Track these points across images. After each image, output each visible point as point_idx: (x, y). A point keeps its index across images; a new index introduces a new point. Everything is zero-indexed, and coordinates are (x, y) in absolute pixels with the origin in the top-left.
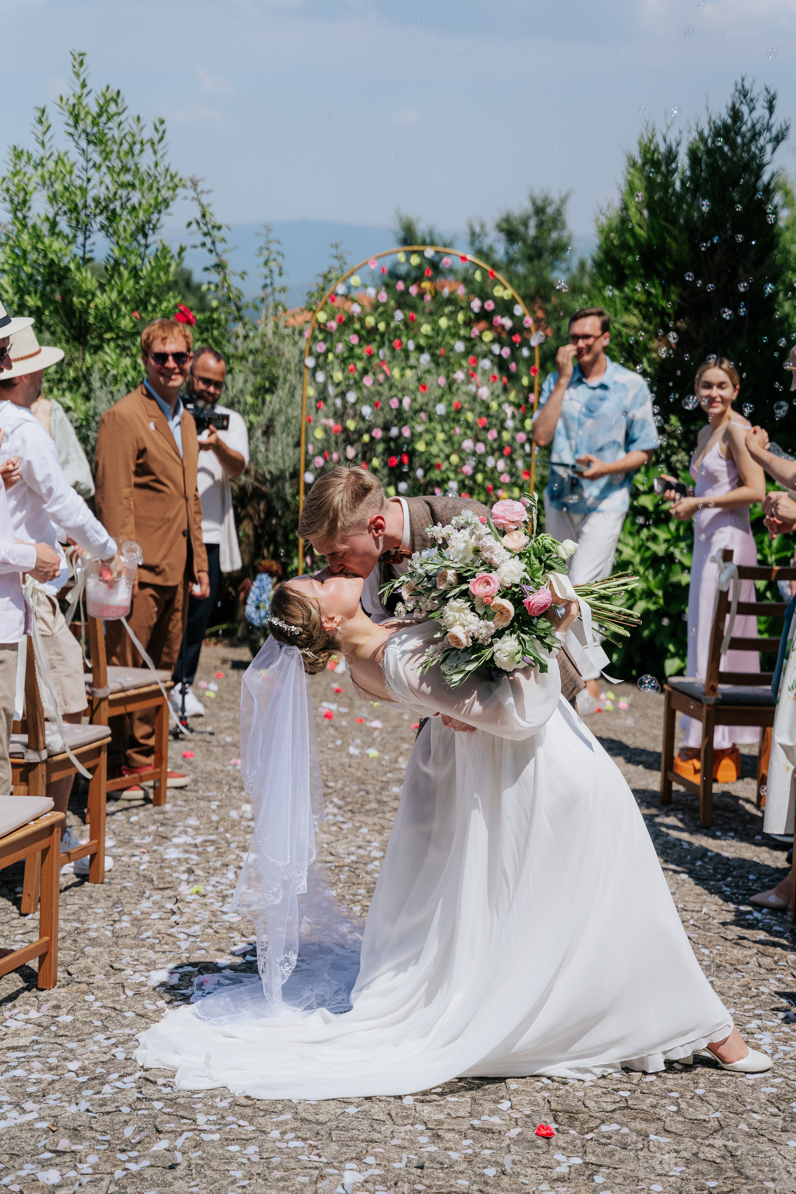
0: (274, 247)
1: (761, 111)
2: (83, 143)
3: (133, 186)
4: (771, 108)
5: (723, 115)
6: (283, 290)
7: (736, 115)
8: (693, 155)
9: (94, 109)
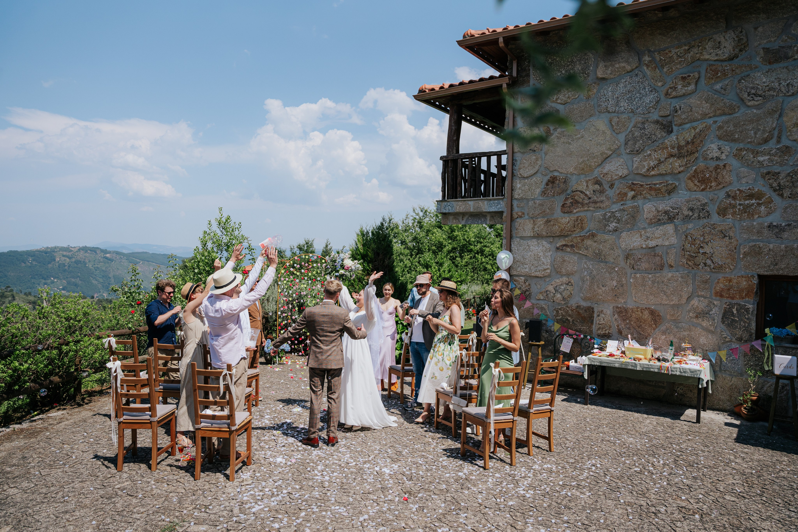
1: (388, 223)
2: (221, 229)
3: (233, 239)
4: (390, 223)
5: (379, 224)
7: (382, 224)
8: (372, 233)
9: (224, 221)
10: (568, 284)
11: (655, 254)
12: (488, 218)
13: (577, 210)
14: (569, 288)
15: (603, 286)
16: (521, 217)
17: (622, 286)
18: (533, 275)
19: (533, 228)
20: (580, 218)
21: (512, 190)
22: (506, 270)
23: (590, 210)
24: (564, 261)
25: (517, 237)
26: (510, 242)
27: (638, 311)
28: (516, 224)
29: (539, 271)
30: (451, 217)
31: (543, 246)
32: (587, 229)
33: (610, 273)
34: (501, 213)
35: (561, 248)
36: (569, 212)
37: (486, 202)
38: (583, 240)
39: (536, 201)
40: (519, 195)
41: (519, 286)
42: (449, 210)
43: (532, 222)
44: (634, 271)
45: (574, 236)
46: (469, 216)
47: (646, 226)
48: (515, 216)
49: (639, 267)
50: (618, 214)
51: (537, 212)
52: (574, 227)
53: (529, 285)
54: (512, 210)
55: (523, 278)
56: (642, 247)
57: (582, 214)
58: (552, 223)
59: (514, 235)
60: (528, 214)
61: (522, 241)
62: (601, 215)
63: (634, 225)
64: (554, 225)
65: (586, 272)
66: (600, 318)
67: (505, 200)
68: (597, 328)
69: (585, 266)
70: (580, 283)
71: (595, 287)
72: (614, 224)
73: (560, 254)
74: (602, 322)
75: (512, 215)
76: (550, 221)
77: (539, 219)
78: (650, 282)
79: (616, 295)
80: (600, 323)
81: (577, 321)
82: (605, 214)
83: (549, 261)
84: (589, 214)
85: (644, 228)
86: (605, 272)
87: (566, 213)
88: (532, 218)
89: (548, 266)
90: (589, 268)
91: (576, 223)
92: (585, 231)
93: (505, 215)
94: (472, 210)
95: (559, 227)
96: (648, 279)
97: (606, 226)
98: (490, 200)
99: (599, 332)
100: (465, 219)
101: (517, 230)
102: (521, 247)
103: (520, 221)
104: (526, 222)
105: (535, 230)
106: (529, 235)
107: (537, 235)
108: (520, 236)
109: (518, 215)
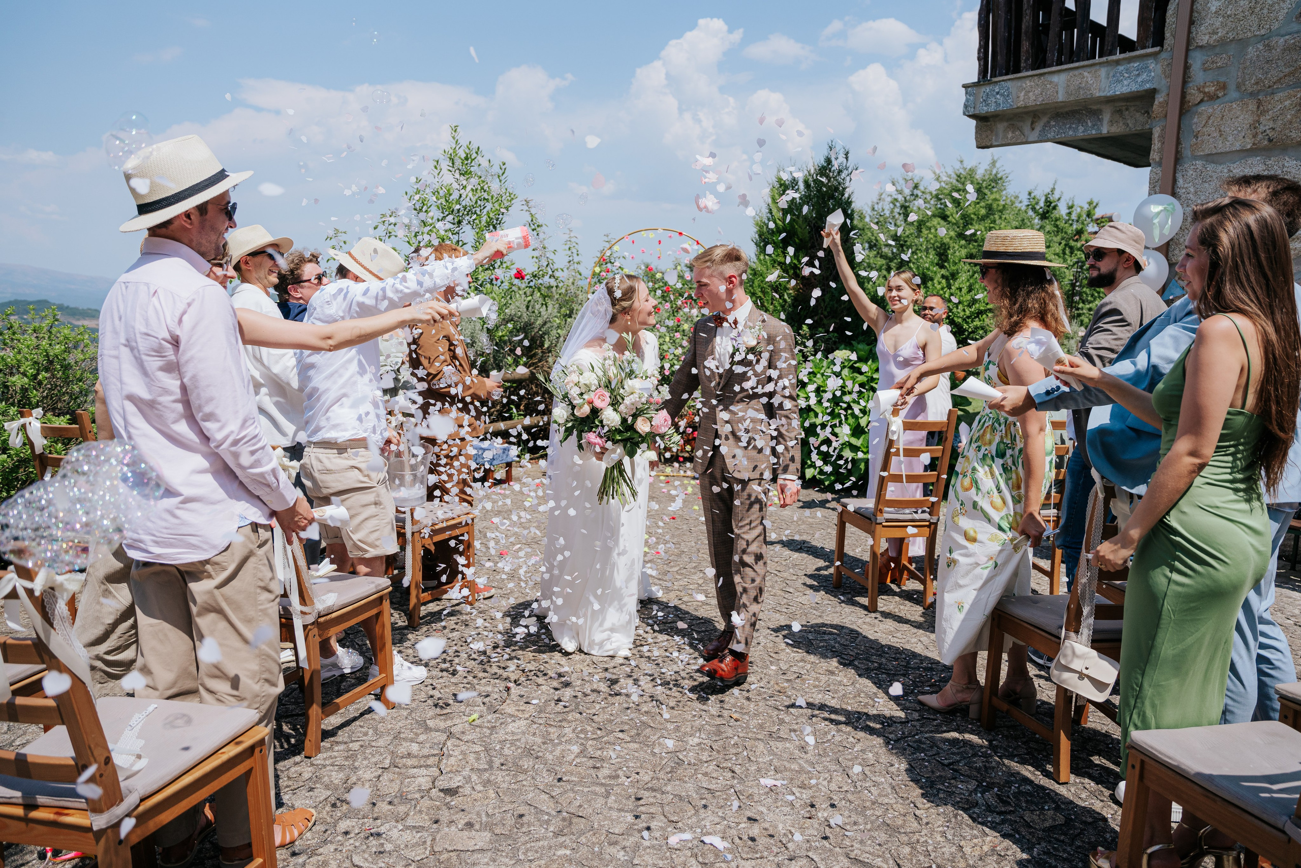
0: (573, 240)
1: (841, 158)
2: (457, 175)
3: (487, 200)
4: (847, 158)
5: (822, 162)
6: (578, 263)
7: (829, 161)
8: (806, 183)
9: (463, 156)
12: (1106, 117)
16: (1213, 98)
19: (1254, 126)
21: (1192, 22)
22: (1157, 249)
25: (1196, 158)
26: (1175, 173)
28: (1196, 122)
30: (1001, 127)
34: (1150, 94)
37: (1103, 72)
39: (1275, 39)
40: (1215, 33)
42: (998, 104)
43: (1252, 106)
46: (1052, 118)
48: (1194, 95)
51: (1274, 74)
54: (1185, 82)
59: (1187, 152)
60: (1238, 87)
61: (1210, 167)
67: (1164, 55)
75: (1183, 95)
77: (1279, 96)
88: (1251, 94)
93: (1159, 99)
94: (1061, 97)
98: (1118, 62)
100: (1039, 127)
101: (1196, 137)
102: (1206, 185)
103: (1210, 110)
104: (1230, 111)
105: (1262, 128)
106: (1237, 146)
107: (1266, 142)
108: (1207, 152)
109: (1205, 93)
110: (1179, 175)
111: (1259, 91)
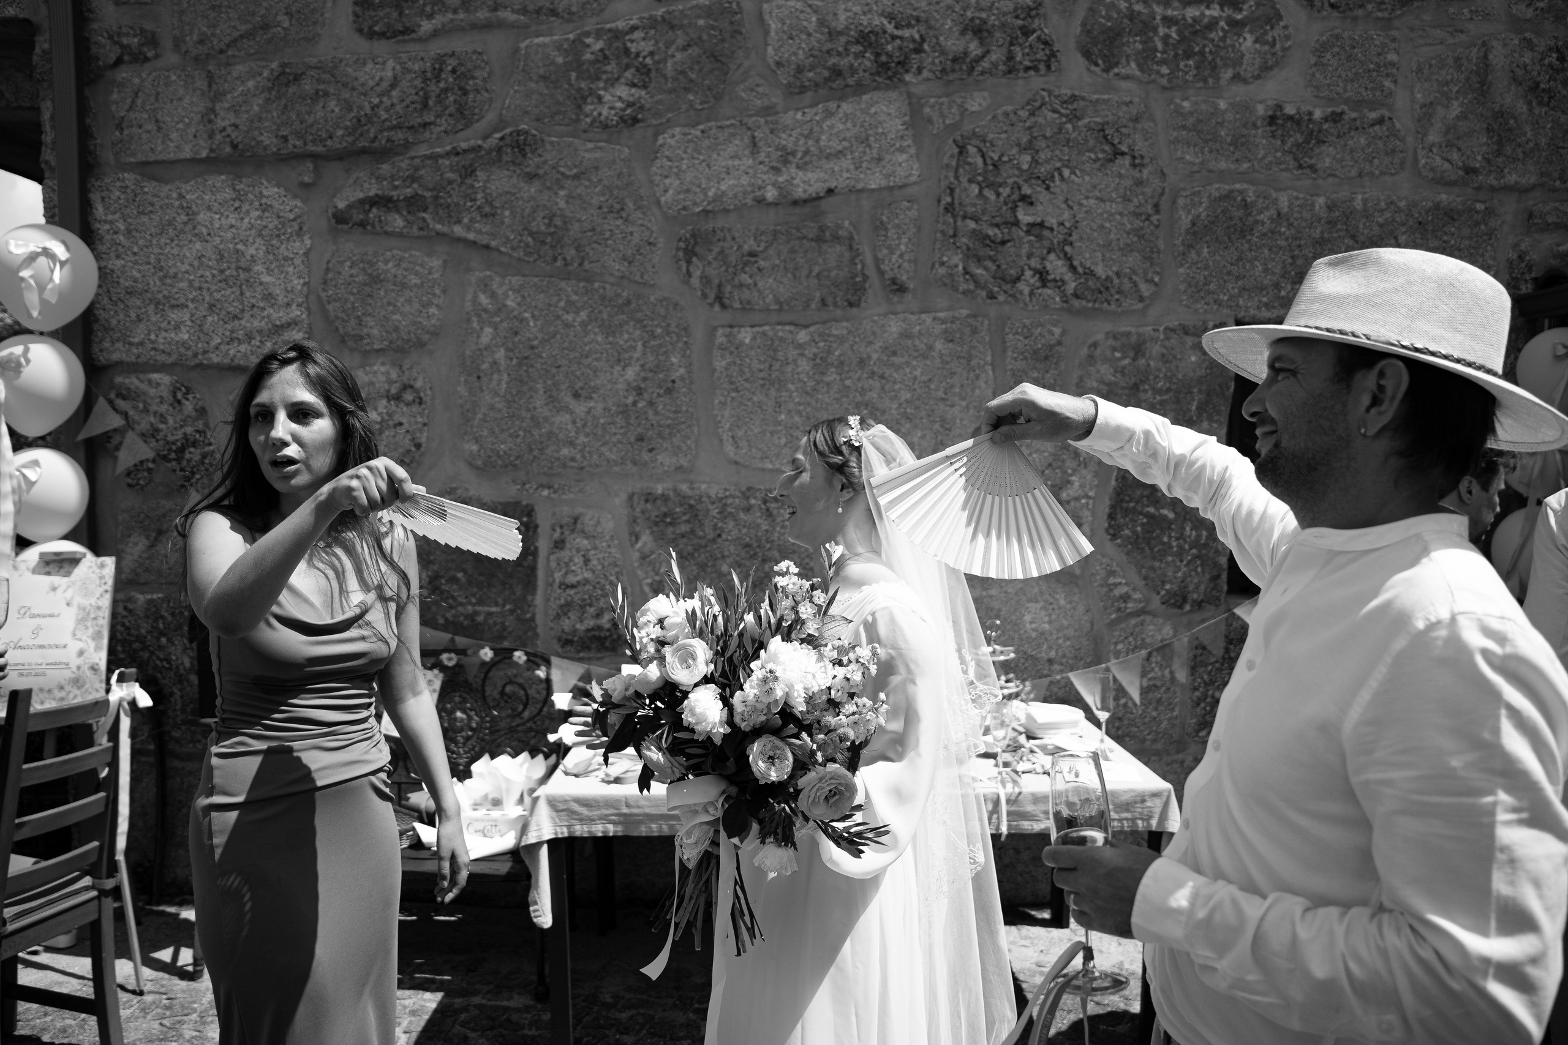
10: (397, 398)
11: (822, 229)
13: (438, 21)
14: (403, 414)
15: (576, 396)
16: (139, 59)
17: (669, 391)
18: (215, 359)
19: (208, 117)
20: (452, 62)
23: (501, 25)
24: (376, 280)
25: (122, 167)
27: (748, 509)
28: (115, 98)
29: (249, 337)
31: (265, 208)
32: (491, 117)
33: (610, 330)
35: (358, 217)
36: (396, 34)
38: (469, 172)
41: (145, 423)
43: (201, 83)
44: (726, 317)
45: (423, 150)
47: (776, 98)
49: (746, 294)
50: (640, 44)
52: (425, 105)
53: (202, 412)
55: (164, 379)
56: (760, 201)
57: (461, 44)
58: (307, 86)
59: (107, 156)
60: (177, 44)
61: (149, 187)
62: (559, 47)
63: (718, 98)
64: (316, 96)
65: (488, 330)
66: (565, 554)
68: (554, 605)
69: (484, 299)
70: (462, 390)
71: (539, 401)
72: (622, 91)
73: (351, 245)
74: (580, 574)
75: (81, 43)
76: (297, 78)
77: (239, 69)
78: (804, 365)
79: (640, 439)
80: (572, 579)
81: (453, 580)
82: (578, 45)
83: (297, 283)
84: (495, 45)
85: (768, 111)
86: (584, 324)
87: (383, 35)
88: (196, 59)
89: (295, 312)
90: (501, 308)
91: (434, 89)
92: (481, 126)
95: (348, 106)
96: (792, 353)
97: (580, 99)
99: (566, 624)
101: (119, 127)
102: (145, 219)
103: (137, 81)
104: (167, 85)
105: (220, 123)
106: (187, 153)
107: (228, 149)
108: (140, 158)
109: (122, 46)
110: (95, 197)
111: (208, 56)
